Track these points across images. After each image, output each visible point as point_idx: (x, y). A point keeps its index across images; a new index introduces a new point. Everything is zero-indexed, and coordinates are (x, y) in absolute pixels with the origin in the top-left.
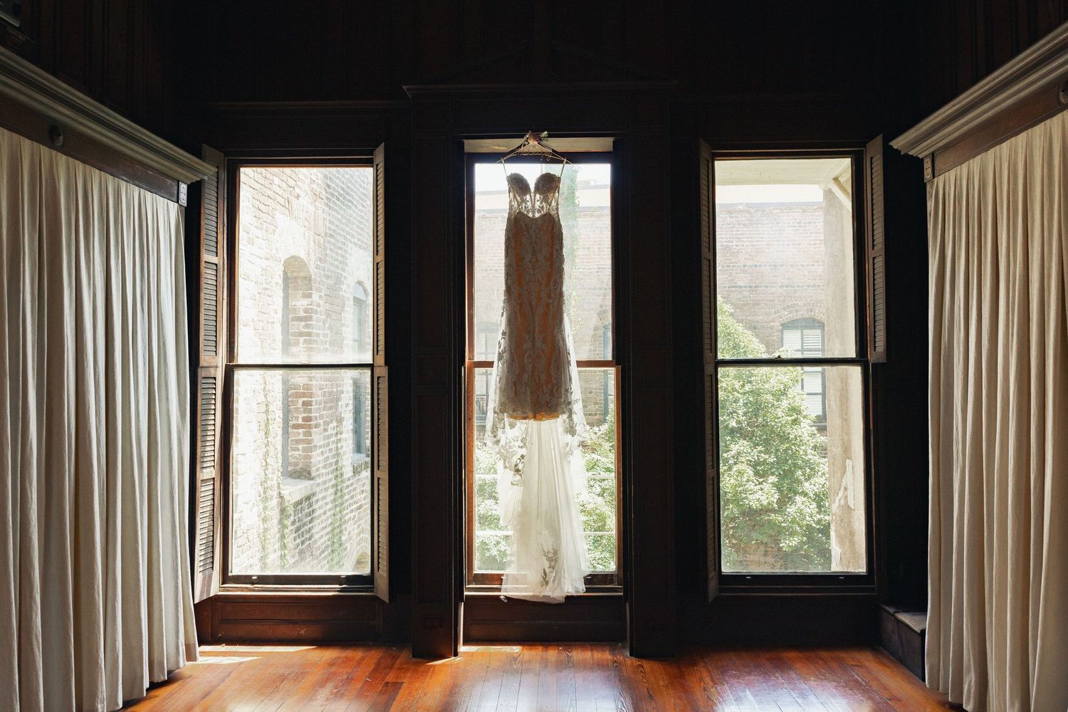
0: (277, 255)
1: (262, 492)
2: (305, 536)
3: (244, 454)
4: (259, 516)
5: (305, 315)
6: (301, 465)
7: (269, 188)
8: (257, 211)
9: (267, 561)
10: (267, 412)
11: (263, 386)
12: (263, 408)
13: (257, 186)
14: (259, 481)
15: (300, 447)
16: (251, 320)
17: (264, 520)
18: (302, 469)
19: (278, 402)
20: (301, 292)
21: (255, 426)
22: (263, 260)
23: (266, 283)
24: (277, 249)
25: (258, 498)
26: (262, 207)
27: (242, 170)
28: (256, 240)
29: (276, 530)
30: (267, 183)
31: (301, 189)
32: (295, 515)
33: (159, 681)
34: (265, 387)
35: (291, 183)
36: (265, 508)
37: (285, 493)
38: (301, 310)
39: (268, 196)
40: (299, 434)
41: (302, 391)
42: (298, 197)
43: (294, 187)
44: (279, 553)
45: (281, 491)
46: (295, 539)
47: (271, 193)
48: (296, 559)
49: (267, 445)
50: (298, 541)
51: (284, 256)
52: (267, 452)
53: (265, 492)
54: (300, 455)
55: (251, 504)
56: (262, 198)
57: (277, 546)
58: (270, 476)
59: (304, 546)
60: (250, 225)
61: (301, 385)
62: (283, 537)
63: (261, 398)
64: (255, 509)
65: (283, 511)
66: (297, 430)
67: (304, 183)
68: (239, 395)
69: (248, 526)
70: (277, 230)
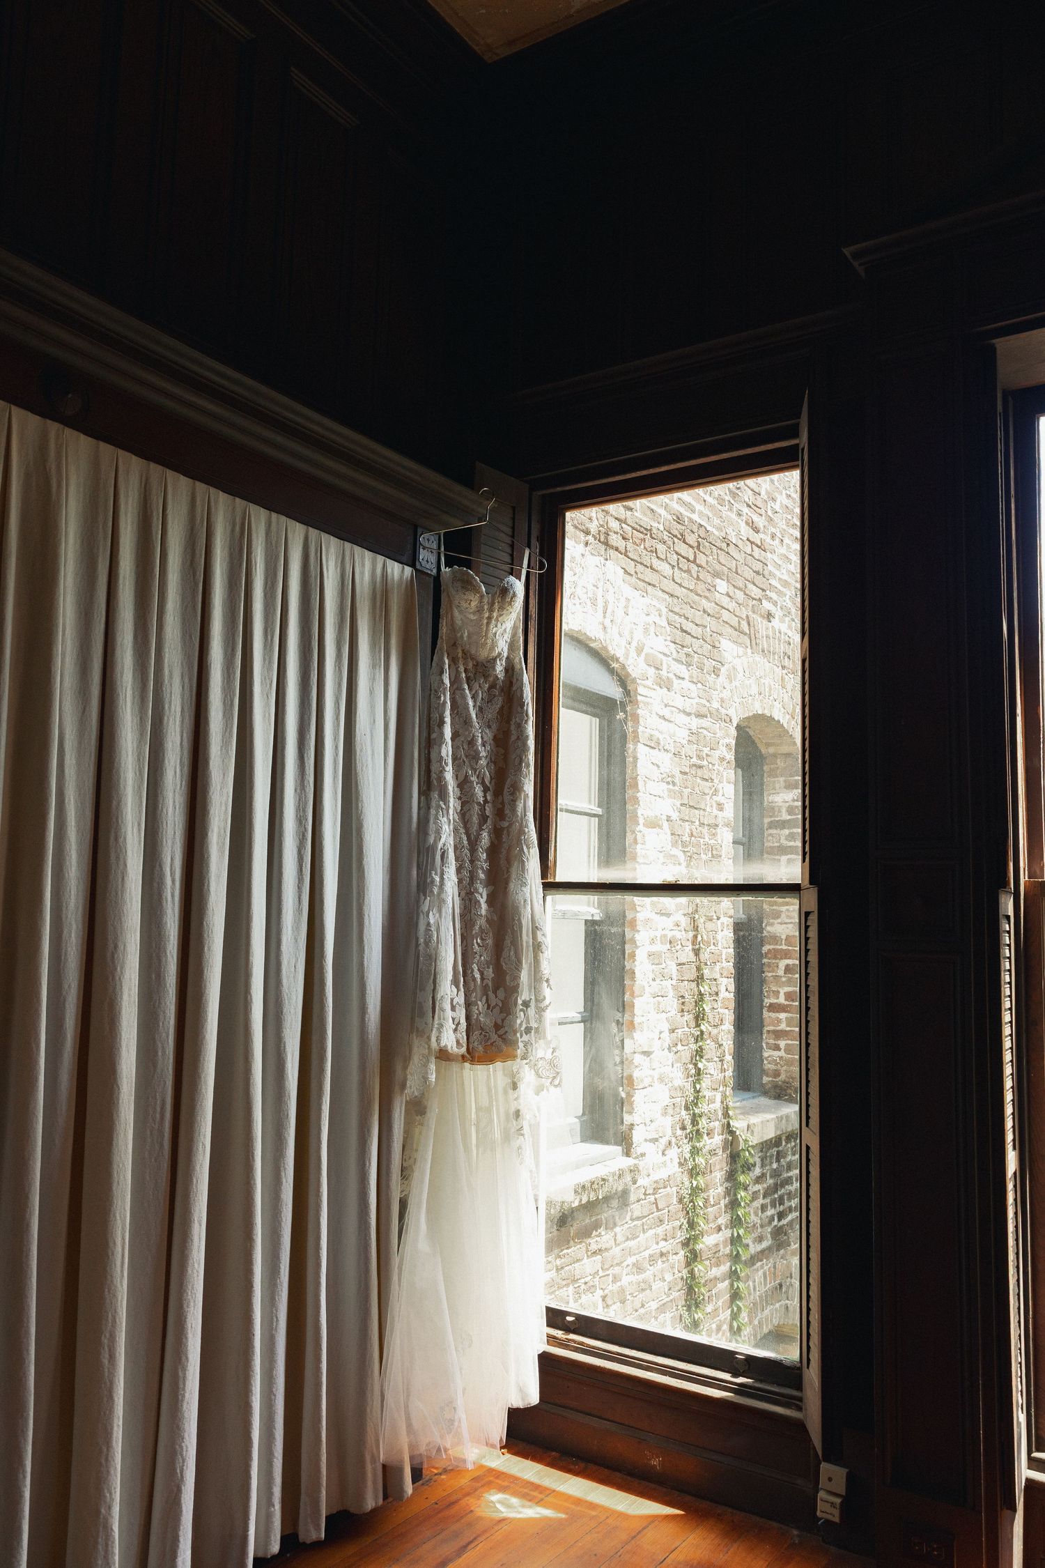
0: (723, 711)
1: (688, 1122)
2: (787, 1204)
3: (647, 1054)
4: (681, 1164)
5: (789, 817)
6: (783, 1077)
7: (705, 597)
8: (679, 633)
9: (698, 1247)
10: (700, 979)
11: (691, 934)
12: (693, 974)
13: (679, 591)
14: (680, 1101)
15: (782, 1044)
16: (665, 818)
17: (693, 1173)
18: (784, 1082)
19: (725, 964)
20: (782, 779)
21: (672, 1004)
22: (693, 717)
23: (699, 757)
24: (722, 700)
25: (679, 1132)
26: (689, 626)
27: (568, 515)
28: (676, 682)
29: (721, 1190)
30: (701, 588)
31: (775, 604)
32: (763, 1166)
33: (308, 1542)
34: (695, 937)
35: (756, 592)
36: (695, 1151)
37: (738, 1124)
38: (784, 810)
39: (705, 611)
40: (779, 1021)
41: (784, 947)
42: (769, 616)
43: (760, 600)
44: (727, 1233)
45: (731, 1122)
46: (764, 1208)
47: (709, 606)
48: (765, 1244)
49: (700, 1037)
50: (770, 1212)
51: (737, 714)
52: (699, 1053)
53: (694, 1122)
54: (781, 1058)
55: (663, 1141)
56: (690, 613)
57: (723, 1220)
58: (707, 1093)
59: (784, 1222)
60: (661, 656)
61: (784, 937)
62: (734, 1204)
63: (687, 955)
64: (673, 1153)
65: (734, 1157)
66: (777, 1015)
67: (780, 593)
68: (637, 947)
69: (656, 1182)
70: (723, 670)
